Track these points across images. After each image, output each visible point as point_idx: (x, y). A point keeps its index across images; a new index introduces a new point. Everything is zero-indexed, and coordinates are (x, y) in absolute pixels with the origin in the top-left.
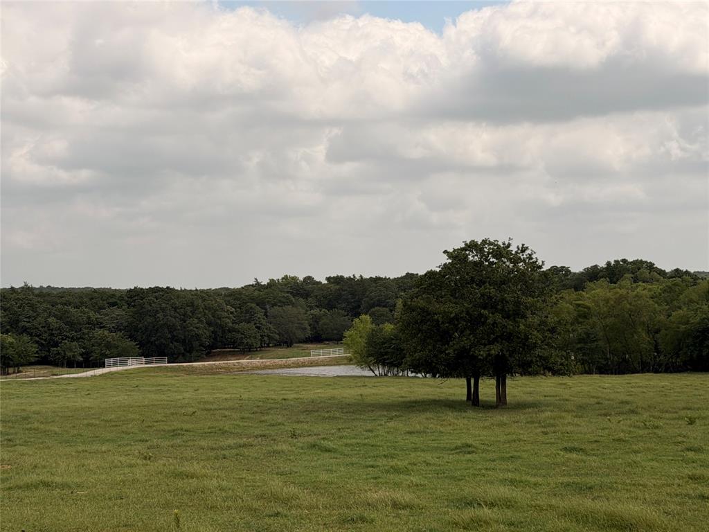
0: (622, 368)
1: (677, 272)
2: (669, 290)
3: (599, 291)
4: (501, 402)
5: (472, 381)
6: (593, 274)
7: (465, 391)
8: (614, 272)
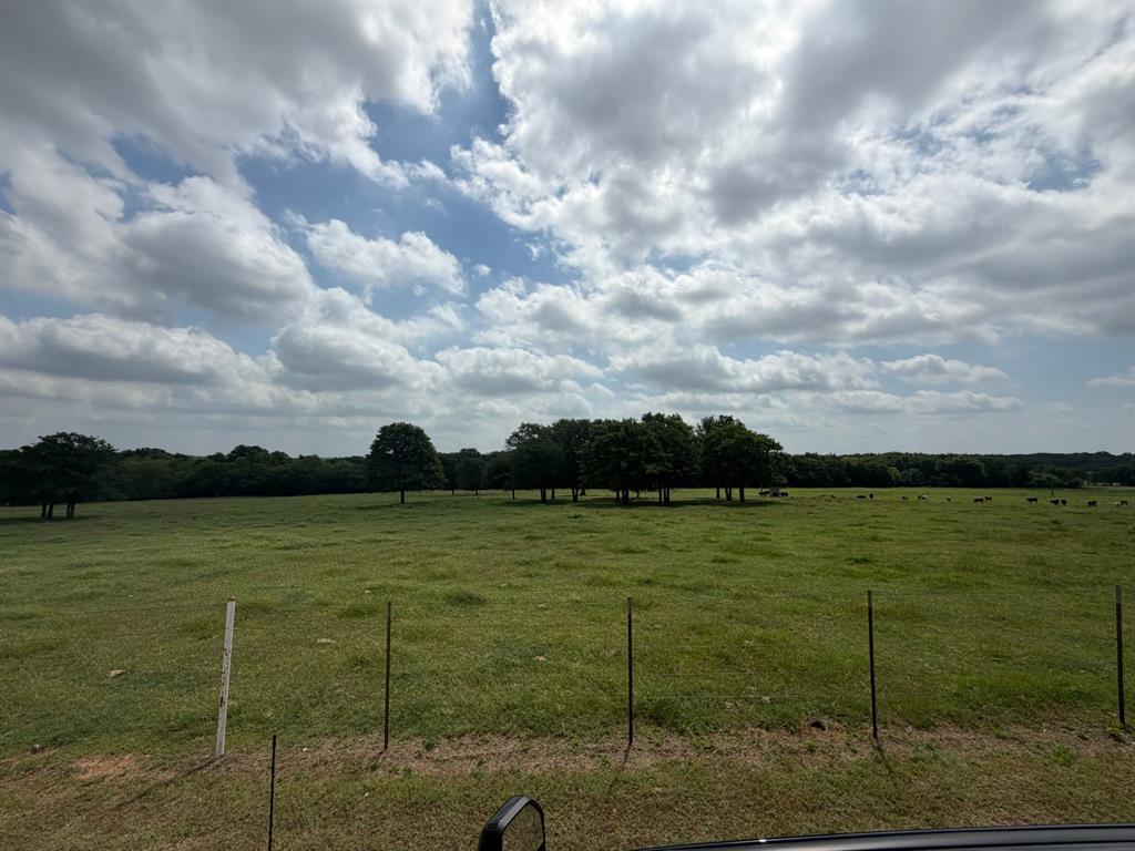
0: (142, 498)
1: (178, 455)
2: (171, 465)
3: (133, 462)
4: (70, 516)
5: (48, 507)
6: (128, 454)
7: (41, 512)
8: (142, 453)
